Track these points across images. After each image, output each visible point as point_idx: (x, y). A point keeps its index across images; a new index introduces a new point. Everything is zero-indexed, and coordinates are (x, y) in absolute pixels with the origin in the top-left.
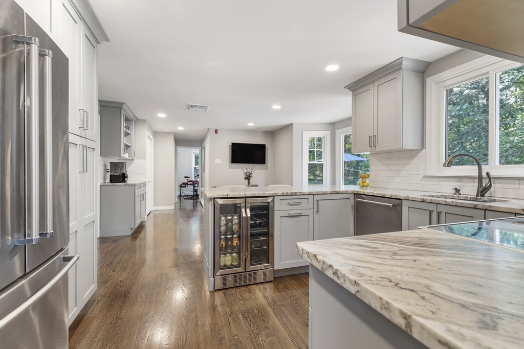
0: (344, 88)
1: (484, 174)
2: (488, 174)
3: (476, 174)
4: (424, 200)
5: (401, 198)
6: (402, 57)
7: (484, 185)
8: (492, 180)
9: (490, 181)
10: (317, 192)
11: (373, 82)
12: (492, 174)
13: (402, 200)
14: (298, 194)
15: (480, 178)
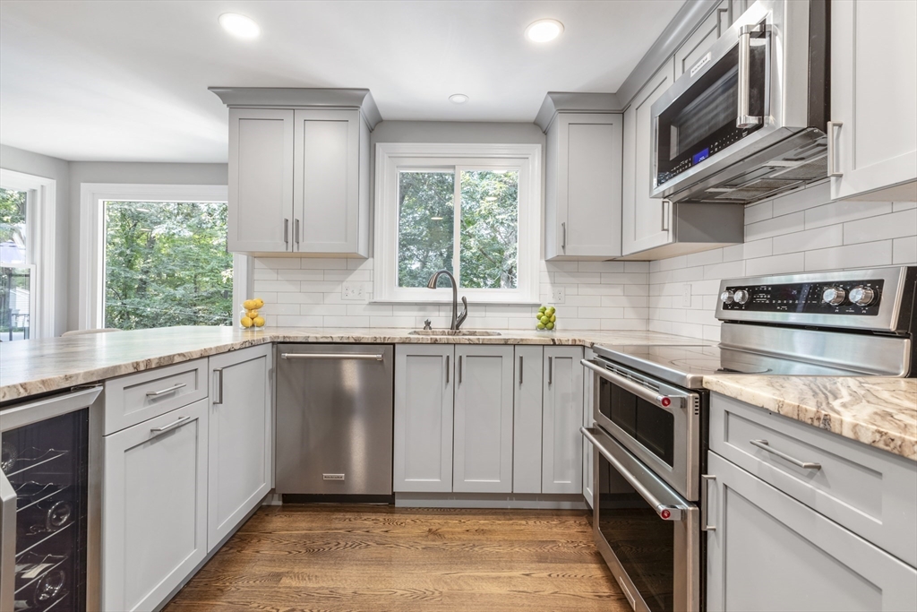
0: (209, 88)
1: (459, 300)
2: (464, 299)
3: (450, 299)
4: (436, 340)
5: (396, 341)
6: (368, 90)
7: (459, 314)
8: (468, 308)
9: (466, 308)
10: (217, 348)
11: (293, 108)
12: (468, 300)
13: (394, 344)
14: (177, 359)
15: (455, 305)
